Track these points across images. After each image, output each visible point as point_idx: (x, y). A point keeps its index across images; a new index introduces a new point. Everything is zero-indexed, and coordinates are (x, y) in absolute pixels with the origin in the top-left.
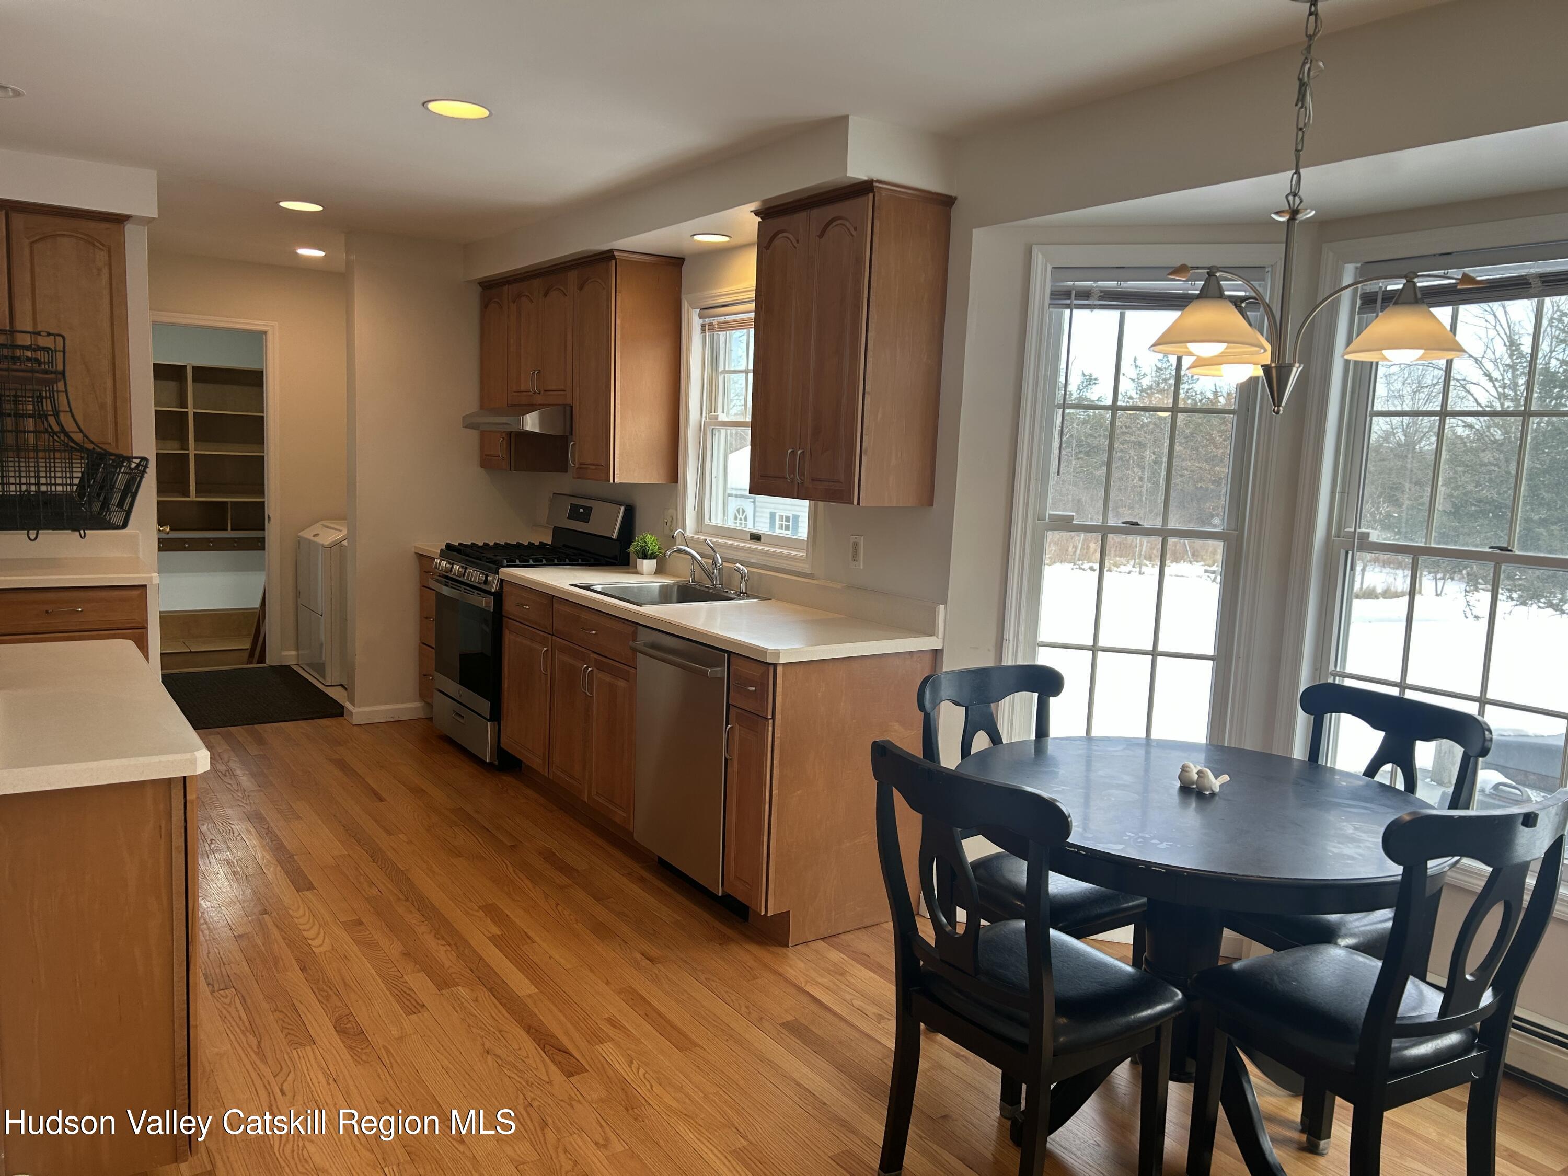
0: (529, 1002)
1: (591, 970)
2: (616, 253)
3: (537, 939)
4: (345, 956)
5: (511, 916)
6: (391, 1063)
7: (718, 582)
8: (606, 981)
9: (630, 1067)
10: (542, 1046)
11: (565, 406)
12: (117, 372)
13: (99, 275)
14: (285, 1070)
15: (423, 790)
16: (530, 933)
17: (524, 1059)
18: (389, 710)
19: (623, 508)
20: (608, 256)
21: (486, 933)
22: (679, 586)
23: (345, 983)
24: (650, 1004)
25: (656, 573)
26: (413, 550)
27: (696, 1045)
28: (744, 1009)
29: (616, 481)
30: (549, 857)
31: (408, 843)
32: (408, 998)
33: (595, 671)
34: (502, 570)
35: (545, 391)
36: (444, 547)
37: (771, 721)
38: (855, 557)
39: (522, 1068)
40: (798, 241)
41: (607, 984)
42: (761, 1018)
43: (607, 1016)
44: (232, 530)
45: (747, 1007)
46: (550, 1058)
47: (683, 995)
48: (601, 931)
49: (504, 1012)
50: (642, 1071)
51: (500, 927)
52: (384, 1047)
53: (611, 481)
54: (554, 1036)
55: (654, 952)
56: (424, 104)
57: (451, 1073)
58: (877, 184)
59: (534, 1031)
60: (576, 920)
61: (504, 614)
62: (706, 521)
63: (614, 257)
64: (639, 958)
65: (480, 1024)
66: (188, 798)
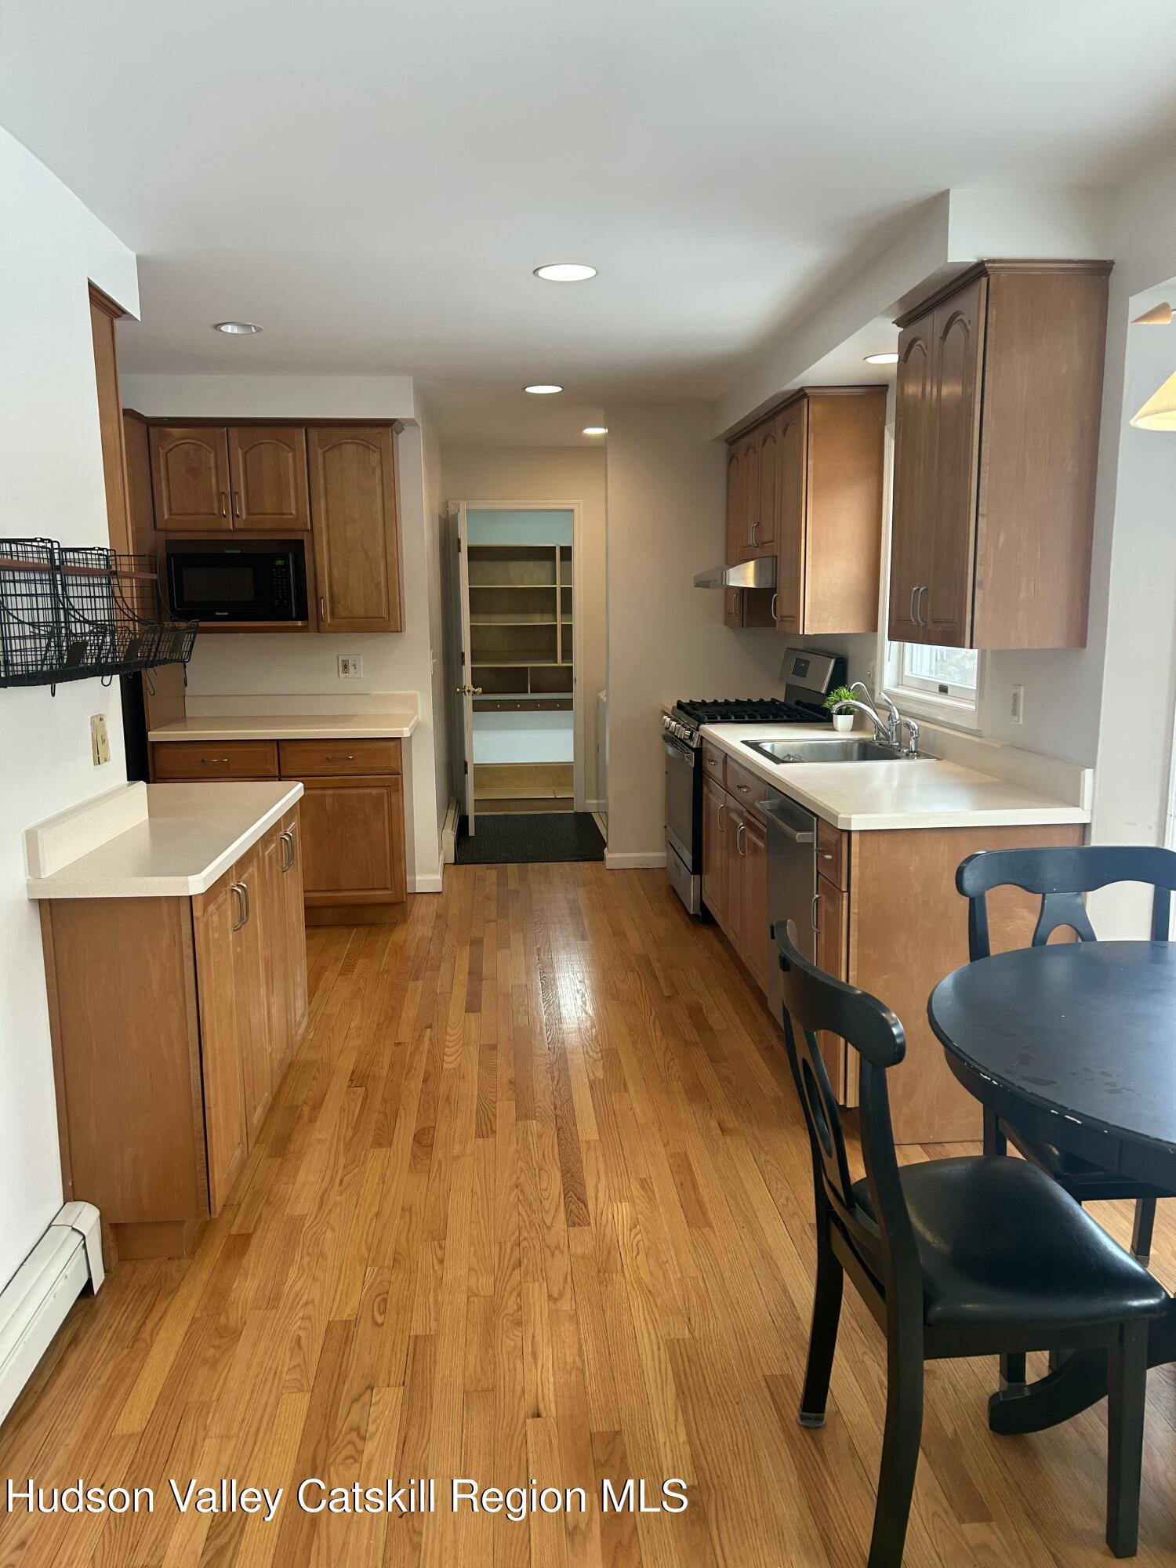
0: (584, 1147)
1: (660, 1129)
2: (807, 391)
3: (631, 1089)
4: (464, 1077)
5: (623, 1063)
6: (435, 1177)
7: (894, 740)
8: (666, 1142)
9: (631, 1231)
10: (566, 1192)
11: (773, 556)
12: (388, 556)
13: (373, 473)
14: (356, 1164)
15: (625, 935)
16: (629, 1082)
17: (543, 1200)
18: (638, 858)
19: (833, 661)
20: (801, 395)
21: (591, 1074)
22: (860, 745)
23: (448, 1098)
24: (692, 1174)
25: (852, 730)
26: (660, 708)
27: (710, 1225)
28: (783, 1200)
29: (806, 633)
30: (696, 1015)
31: (580, 982)
32: (488, 1122)
33: (747, 830)
34: (703, 727)
35: (763, 543)
36: (676, 705)
37: (845, 894)
38: (1015, 712)
39: (535, 1208)
40: (926, 347)
41: (665, 1146)
42: (794, 1213)
43: (645, 1176)
44: (531, 692)
45: (787, 1199)
46: (565, 1204)
47: (731, 1171)
48: (696, 1092)
49: (556, 1151)
50: (639, 1237)
51: (606, 1072)
52: (440, 1163)
53: (801, 633)
54: (583, 1185)
55: (731, 1122)
56: (535, 271)
57: (475, 1199)
58: (990, 265)
59: (569, 1175)
60: (679, 1077)
61: (704, 769)
62: (907, 672)
63: (805, 396)
64: (713, 1126)
65: (529, 1159)
66: (194, 914)
